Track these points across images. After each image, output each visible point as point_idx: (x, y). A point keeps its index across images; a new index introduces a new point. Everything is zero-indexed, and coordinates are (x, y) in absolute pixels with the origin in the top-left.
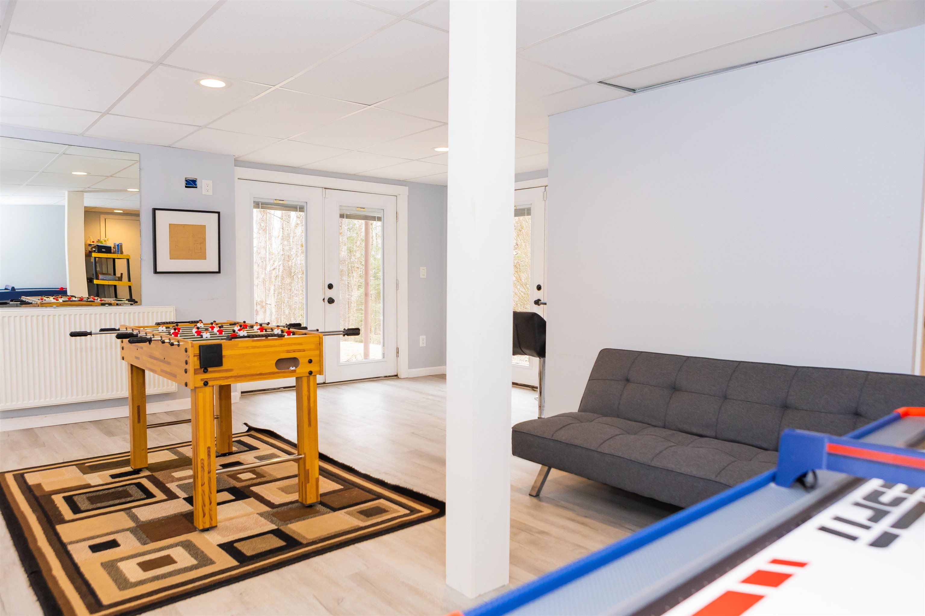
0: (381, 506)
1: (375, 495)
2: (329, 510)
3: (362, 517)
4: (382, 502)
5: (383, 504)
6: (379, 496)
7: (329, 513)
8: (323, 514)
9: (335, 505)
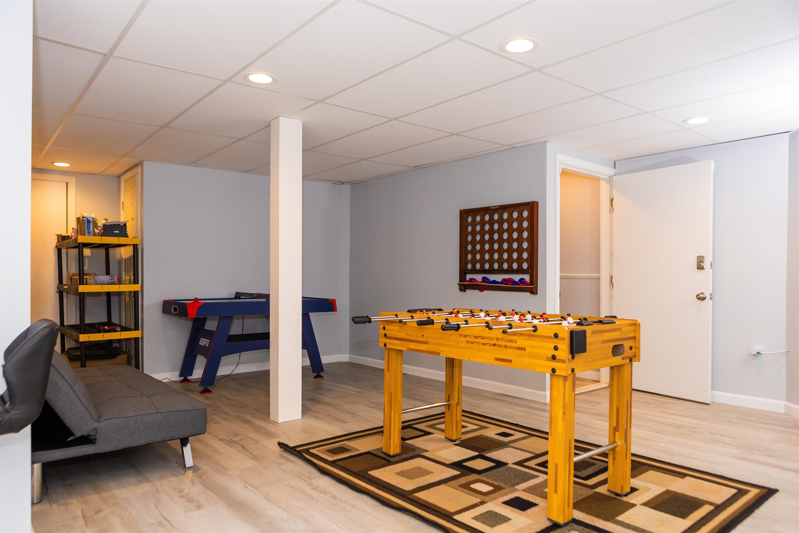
0: (332, 455)
1: (337, 464)
2: (373, 452)
3: (346, 447)
4: (330, 458)
5: (330, 456)
6: (333, 463)
7: (373, 450)
8: (377, 449)
9: (369, 456)
